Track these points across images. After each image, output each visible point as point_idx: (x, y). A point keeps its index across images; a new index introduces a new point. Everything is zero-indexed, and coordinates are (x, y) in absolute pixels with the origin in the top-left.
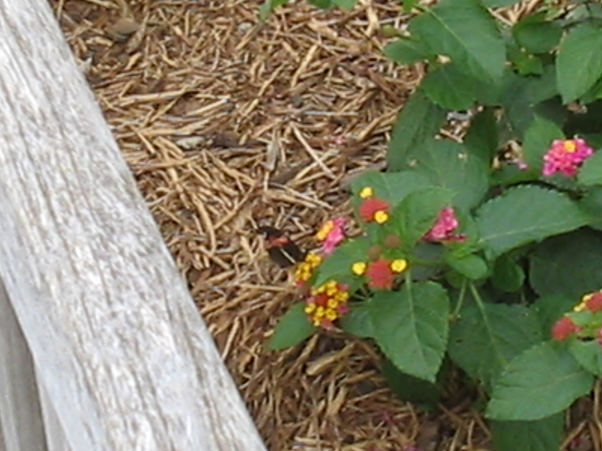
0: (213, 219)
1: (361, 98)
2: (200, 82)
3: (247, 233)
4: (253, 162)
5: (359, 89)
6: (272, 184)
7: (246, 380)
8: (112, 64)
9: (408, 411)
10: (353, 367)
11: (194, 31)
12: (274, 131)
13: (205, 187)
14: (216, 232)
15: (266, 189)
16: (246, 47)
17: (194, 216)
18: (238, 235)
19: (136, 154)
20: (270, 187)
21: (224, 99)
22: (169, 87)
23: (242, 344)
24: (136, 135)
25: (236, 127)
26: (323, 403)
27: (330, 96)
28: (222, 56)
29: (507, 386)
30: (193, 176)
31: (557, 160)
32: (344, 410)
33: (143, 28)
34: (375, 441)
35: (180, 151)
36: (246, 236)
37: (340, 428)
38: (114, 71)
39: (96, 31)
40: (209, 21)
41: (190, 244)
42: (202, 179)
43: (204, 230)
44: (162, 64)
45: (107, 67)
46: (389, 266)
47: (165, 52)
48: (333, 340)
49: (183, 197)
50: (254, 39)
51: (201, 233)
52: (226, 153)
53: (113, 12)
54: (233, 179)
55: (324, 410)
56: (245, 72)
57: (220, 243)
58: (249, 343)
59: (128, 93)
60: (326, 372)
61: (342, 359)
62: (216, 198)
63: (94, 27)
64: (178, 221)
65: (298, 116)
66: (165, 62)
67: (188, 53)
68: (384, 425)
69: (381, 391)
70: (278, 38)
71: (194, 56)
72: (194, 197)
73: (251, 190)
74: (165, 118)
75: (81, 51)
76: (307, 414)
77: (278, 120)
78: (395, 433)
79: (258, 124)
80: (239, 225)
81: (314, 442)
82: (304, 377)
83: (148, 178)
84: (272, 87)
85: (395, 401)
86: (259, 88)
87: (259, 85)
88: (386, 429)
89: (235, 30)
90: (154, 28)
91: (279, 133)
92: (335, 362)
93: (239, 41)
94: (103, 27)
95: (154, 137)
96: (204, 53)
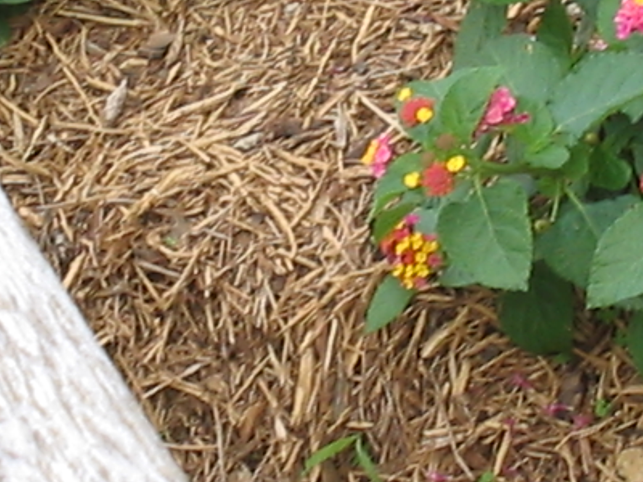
0: (289, 217)
1: (429, 45)
2: (251, 76)
3: (328, 221)
4: (322, 143)
5: (425, 36)
6: (348, 161)
7: (357, 383)
8: (151, 83)
9: (542, 368)
10: (472, 334)
11: (237, 26)
12: (339, 105)
13: (274, 185)
14: (294, 229)
15: (341, 170)
16: (298, 28)
17: (267, 219)
18: (320, 226)
19: (189, 168)
20: (346, 165)
21: (279, 87)
22: (217, 90)
23: (345, 344)
24: (188, 149)
25: (297, 112)
26: (447, 385)
27: (396, 54)
28: (271, 45)
29: (605, 265)
30: (258, 177)
31: (629, 18)
32: (472, 386)
33: (179, 37)
34: (512, 410)
35: (238, 153)
36: (329, 226)
37: (470, 407)
38: (155, 88)
39: (128, 53)
40: (252, 12)
41: (268, 251)
42: (267, 177)
43: (281, 231)
44: (205, 69)
45: (147, 88)
46: (446, 169)
47: (208, 56)
48: (443, 312)
49: (249, 201)
50: (304, 19)
51: (278, 235)
52: (291, 142)
53: (145, 30)
54: (302, 169)
55: (450, 392)
56: (300, 55)
57: (301, 241)
58: (352, 341)
59: (173, 108)
60: (444, 350)
61: (457, 329)
62: (287, 194)
63: (127, 49)
64: (250, 228)
65: (363, 83)
66: (209, 67)
67: (233, 51)
68: (519, 390)
69: (507, 353)
70: (330, 9)
71: (241, 52)
72: (263, 197)
73: (324, 174)
74: (218, 123)
75: (115, 78)
76: (431, 402)
77: (342, 93)
78: (533, 395)
79: (322, 102)
80: (319, 215)
81: (444, 431)
82: (421, 362)
83: (208, 190)
84: (332, 62)
85: (526, 361)
86: (317, 67)
87: (316, 63)
88: (521, 394)
89: (282, 13)
90: (193, 35)
91: (345, 106)
92: (452, 335)
93: (288, 24)
94: (137, 47)
95: (209, 146)
96: (251, 46)
